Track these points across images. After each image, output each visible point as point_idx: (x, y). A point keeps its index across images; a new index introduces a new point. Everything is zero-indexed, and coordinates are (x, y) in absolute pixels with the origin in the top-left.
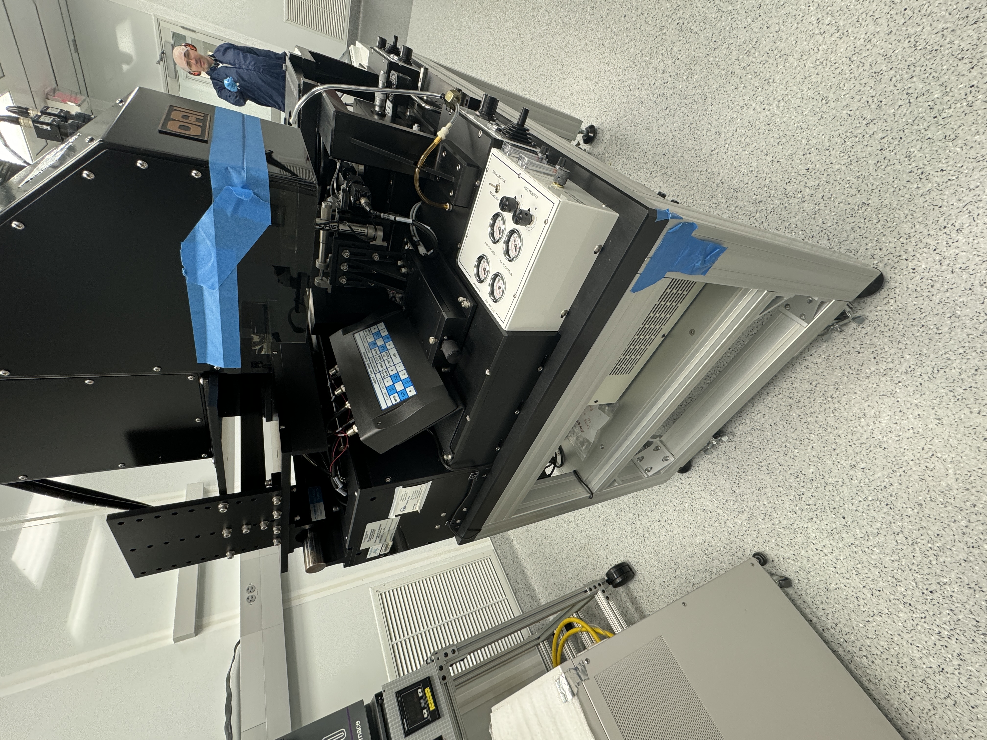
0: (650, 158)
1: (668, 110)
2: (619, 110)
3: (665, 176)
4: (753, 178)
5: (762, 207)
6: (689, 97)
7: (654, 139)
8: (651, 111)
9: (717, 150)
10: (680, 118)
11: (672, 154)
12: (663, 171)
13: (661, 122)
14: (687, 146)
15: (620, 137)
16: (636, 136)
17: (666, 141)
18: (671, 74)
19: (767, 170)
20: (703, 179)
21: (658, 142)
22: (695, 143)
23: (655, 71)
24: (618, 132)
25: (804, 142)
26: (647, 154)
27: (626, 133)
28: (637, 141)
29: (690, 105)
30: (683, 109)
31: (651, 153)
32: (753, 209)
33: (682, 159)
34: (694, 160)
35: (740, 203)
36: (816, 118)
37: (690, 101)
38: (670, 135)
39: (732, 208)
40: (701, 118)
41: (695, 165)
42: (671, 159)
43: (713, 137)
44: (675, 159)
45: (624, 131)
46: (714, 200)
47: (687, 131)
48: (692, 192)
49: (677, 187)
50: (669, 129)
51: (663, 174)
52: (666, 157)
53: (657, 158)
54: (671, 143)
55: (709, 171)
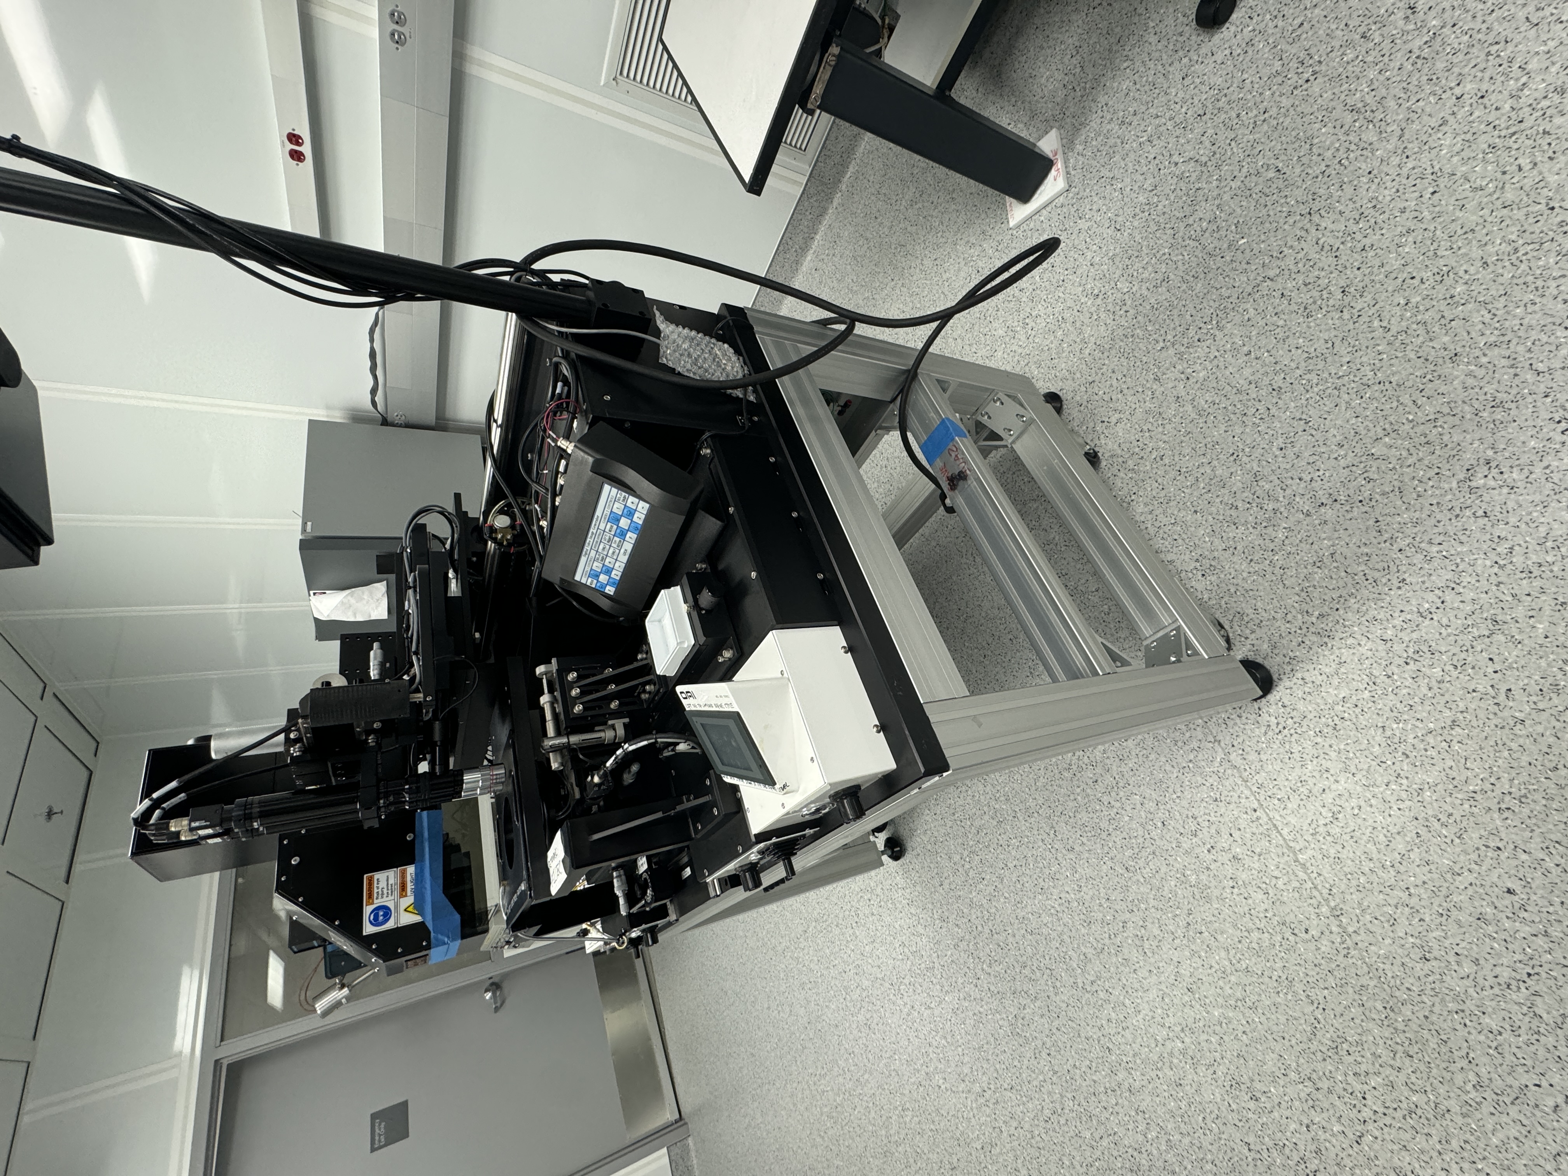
0: (1108, 761)
1: (1160, 824)
2: (1253, 756)
3: (1067, 766)
4: (1001, 842)
5: (974, 830)
6: (1151, 857)
7: (1131, 782)
8: (1185, 803)
9: (1052, 836)
10: (1130, 829)
11: (1089, 791)
12: (1074, 767)
13: (1150, 806)
14: (1084, 814)
15: (1188, 734)
16: (1164, 759)
17: (1114, 794)
18: (1219, 864)
19: (1002, 856)
20: (1031, 803)
21: (1121, 785)
22: (1079, 823)
23: (1258, 850)
24: (1205, 735)
25: (1007, 895)
26: (1117, 760)
27: (1187, 747)
28: (1153, 756)
29: (1136, 850)
30: (1141, 840)
31: (1114, 768)
32: (977, 823)
33: (1072, 797)
34: (1060, 808)
35: (986, 817)
36: (1020, 916)
37: (1144, 854)
38: (1118, 805)
39: (986, 809)
40: (1106, 848)
41: (1053, 806)
42: (1083, 786)
43: (1070, 841)
44: (1078, 790)
45: (1195, 744)
46: (1002, 798)
47: (1104, 825)
48: (1024, 784)
49: (1042, 772)
50: (1128, 808)
51: (1070, 765)
52: (1090, 782)
53: (1099, 770)
54: (1105, 799)
55: (1036, 815)
